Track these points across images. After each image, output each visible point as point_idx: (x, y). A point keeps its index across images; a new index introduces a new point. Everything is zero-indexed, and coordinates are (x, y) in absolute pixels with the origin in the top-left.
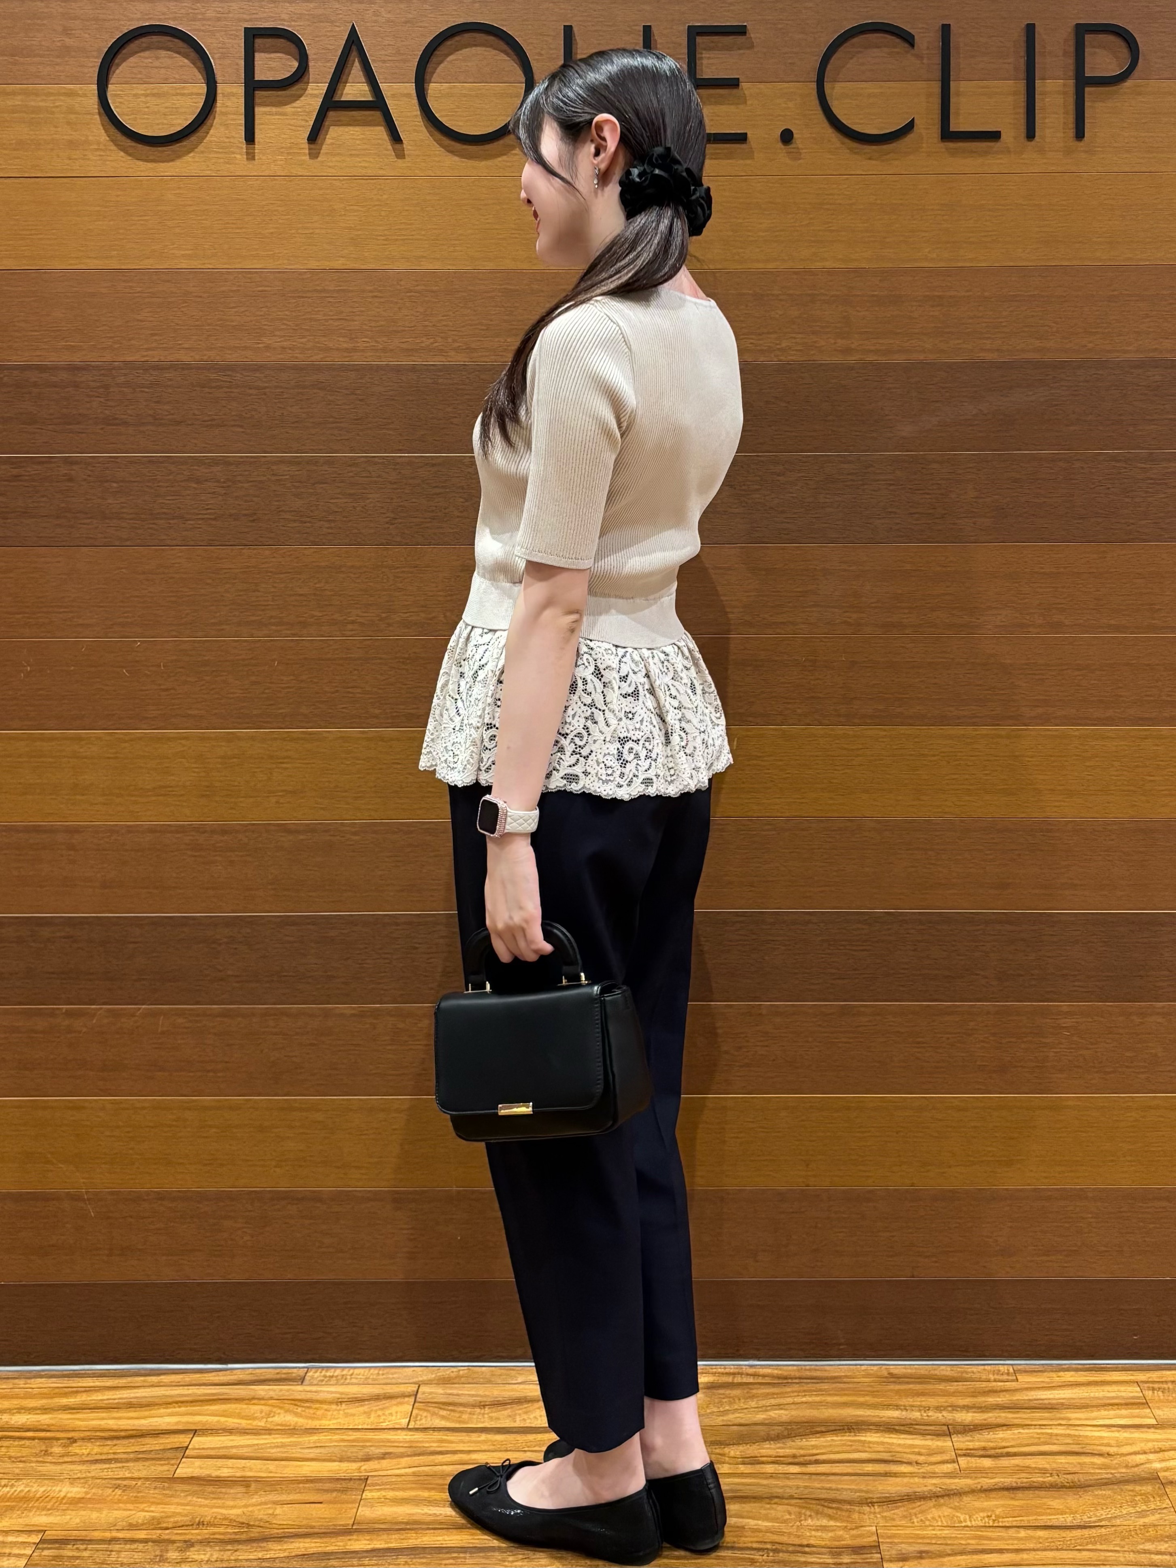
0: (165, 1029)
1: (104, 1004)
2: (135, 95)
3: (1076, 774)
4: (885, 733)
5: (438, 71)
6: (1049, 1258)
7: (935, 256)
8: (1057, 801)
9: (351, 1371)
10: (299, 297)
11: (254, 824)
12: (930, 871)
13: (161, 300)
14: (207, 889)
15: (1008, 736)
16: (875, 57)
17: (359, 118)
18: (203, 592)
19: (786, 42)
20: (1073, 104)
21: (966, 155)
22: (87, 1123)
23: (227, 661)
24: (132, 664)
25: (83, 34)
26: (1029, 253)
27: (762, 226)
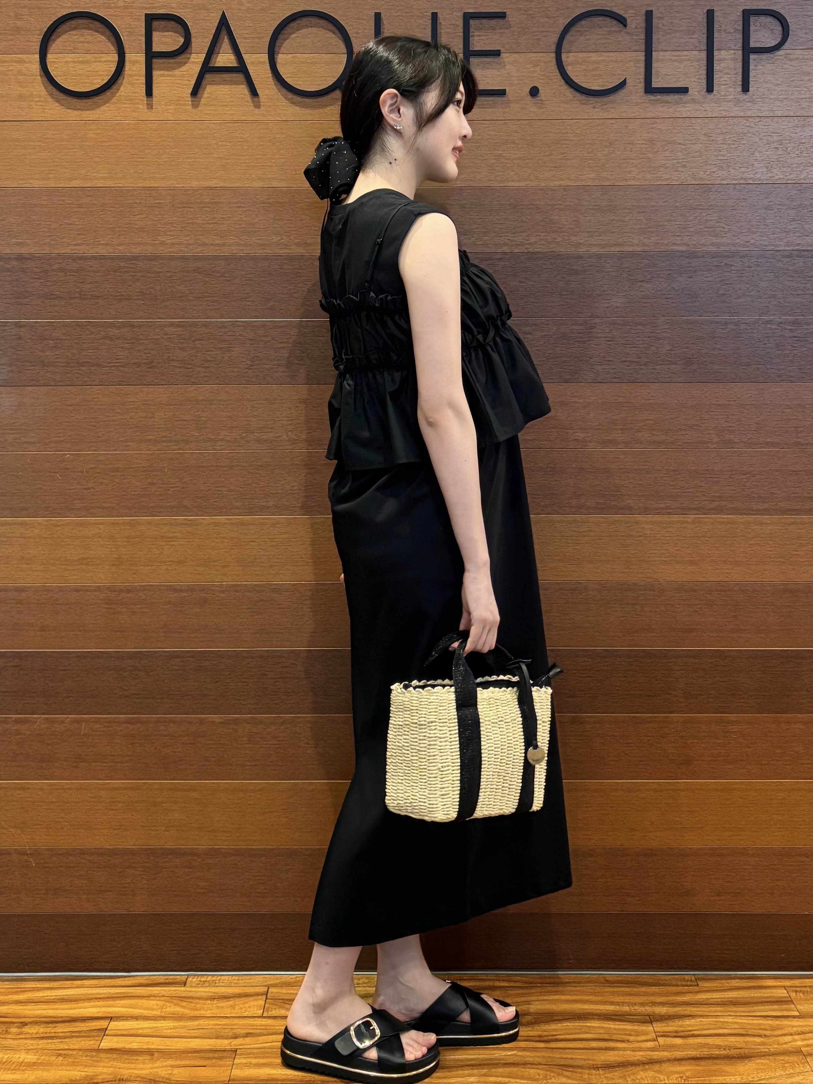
0: (86, 732)
1: (44, 714)
2: (66, 62)
3: (742, 550)
4: (604, 520)
5: (284, 45)
6: (722, 898)
7: (640, 176)
8: (728, 569)
10: (184, 207)
11: (149, 585)
12: (635, 619)
13: (85, 209)
14: (116, 632)
15: (693, 522)
16: (599, 34)
17: (228, 79)
18: (114, 418)
19: (534, 24)
20: (741, 67)
21: (662, 105)
22: (30, 799)
23: (131, 468)
24: (63, 470)
25: (30, 19)
26: (708, 175)
27: (516, 156)
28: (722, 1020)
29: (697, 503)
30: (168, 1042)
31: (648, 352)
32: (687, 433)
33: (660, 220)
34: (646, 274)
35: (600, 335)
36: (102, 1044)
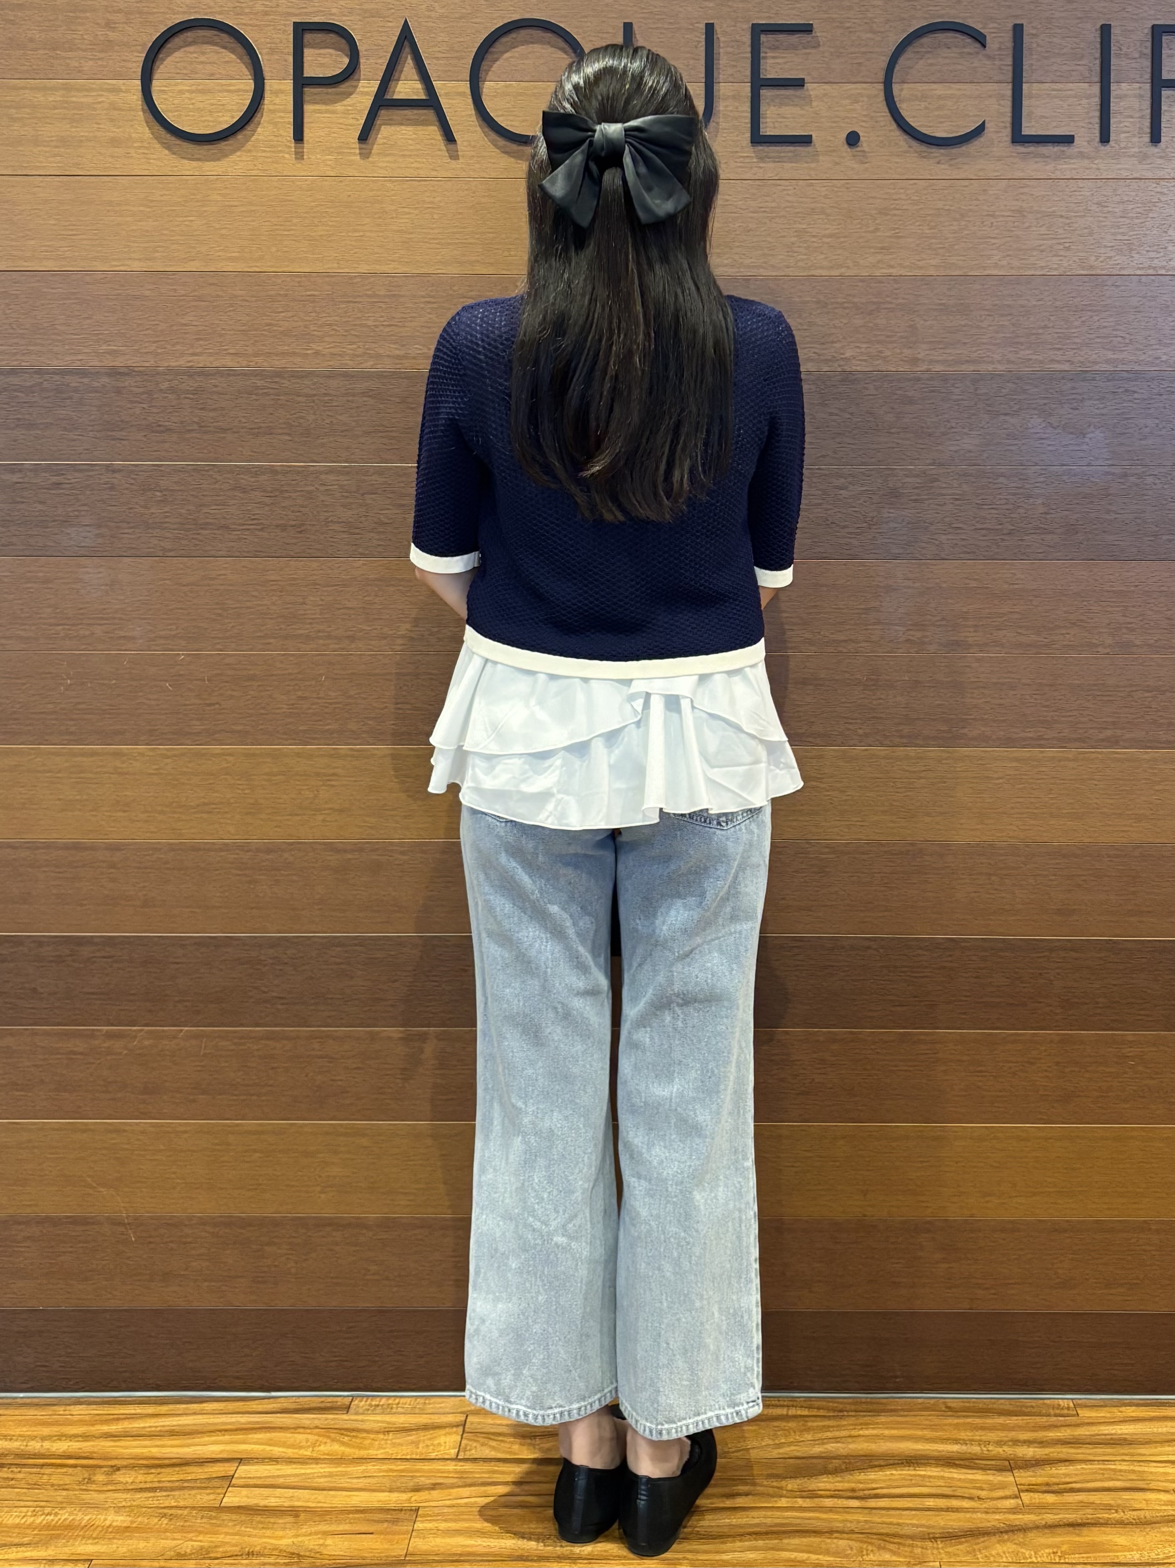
0: (208, 1051)
1: (146, 1025)
2: (180, 91)
3: (1144, 798)
4: (948, 755)
5: (493, 69)
6: (1112, 1291)
7: (1004, 263)
8: (1125, 826)
9: (397, 1401)
10: (349, 302)
11: (299, 843)
12: (992, 896)
13: (206, 303)
14: (252, 908)
15: (1075, 760)
16: (946, 58)
17: (413, 117)
18: (249, 604)
19: (853, 41)
20: (1149, 107)
21: (1037, 159)
22: (127, 1146)
23: (273, 675)
24: (175, 678)
25: (127, 28)
26: (1102, 262)
27: (827, 232)
28: (1113, 1467)
29: (1081, 731)
30: (320, 1496)
31: (1012, 516)
32: (1068, 631)
33: (1033, 326)
34: (1012, 404)
35: (944, 491)
36: (224, 1500)
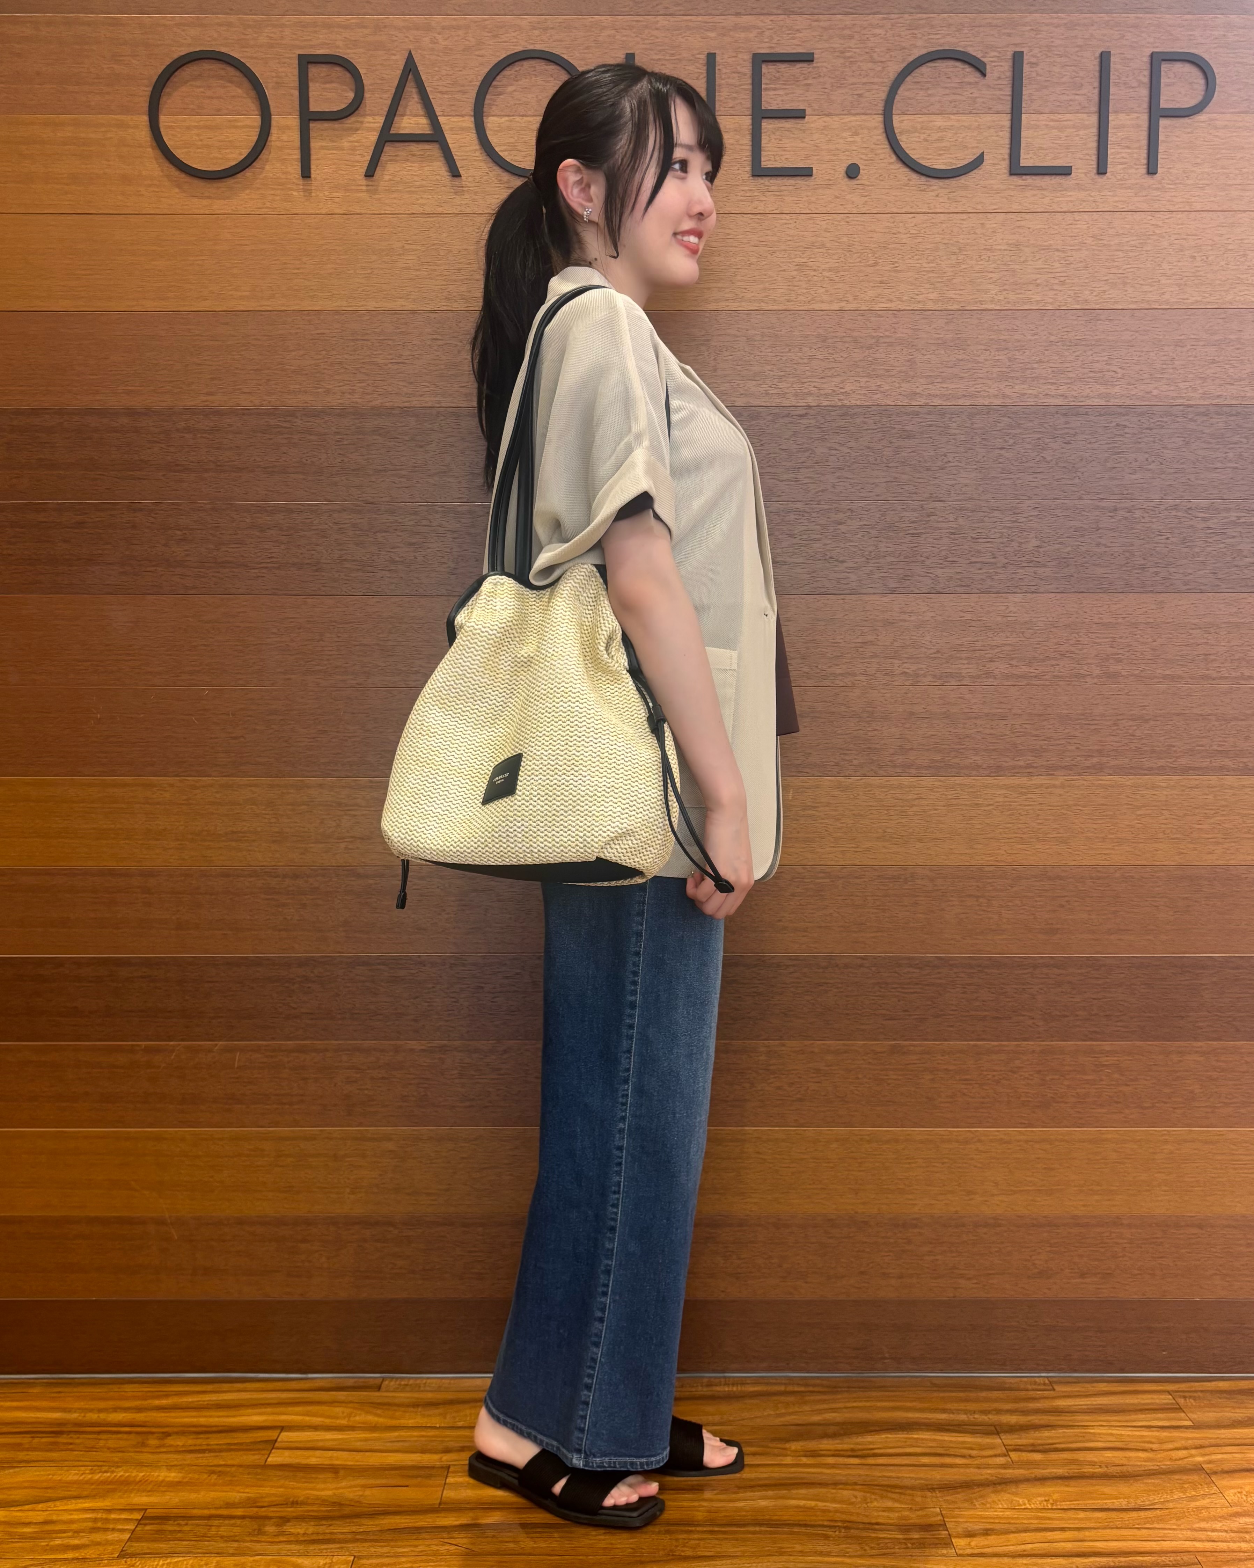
0: (242, 1064)
1: (184, 1040)
2: (188, 127)
3: (1127, 823)
4: (940, 784)
5: (496, 103)
6: (1087, 1280)
7: (1001, 297)
8: (1107, 849)
11: (323, 869)
12: (980, 917)
13: (220, 343)
14: (280, 931)
15: (1062, 786)
16: (946, 88)
17: (418, 153)
18: (269, 640)
19: (854, 71)
20: (1147, 138)
21: (1035, 192)
22: (168, 1153)
23: (294, 710)
25: (133, 61)
26: (1096, 296)
27: (827, 266)
29: (1068, 759)
30: (358, 1456)
31: (1006, 549)
32: (1058, 663)
33: (1027, 360)
34: (1007, 438)
35: (940, 525)
36: (270, 1459)
